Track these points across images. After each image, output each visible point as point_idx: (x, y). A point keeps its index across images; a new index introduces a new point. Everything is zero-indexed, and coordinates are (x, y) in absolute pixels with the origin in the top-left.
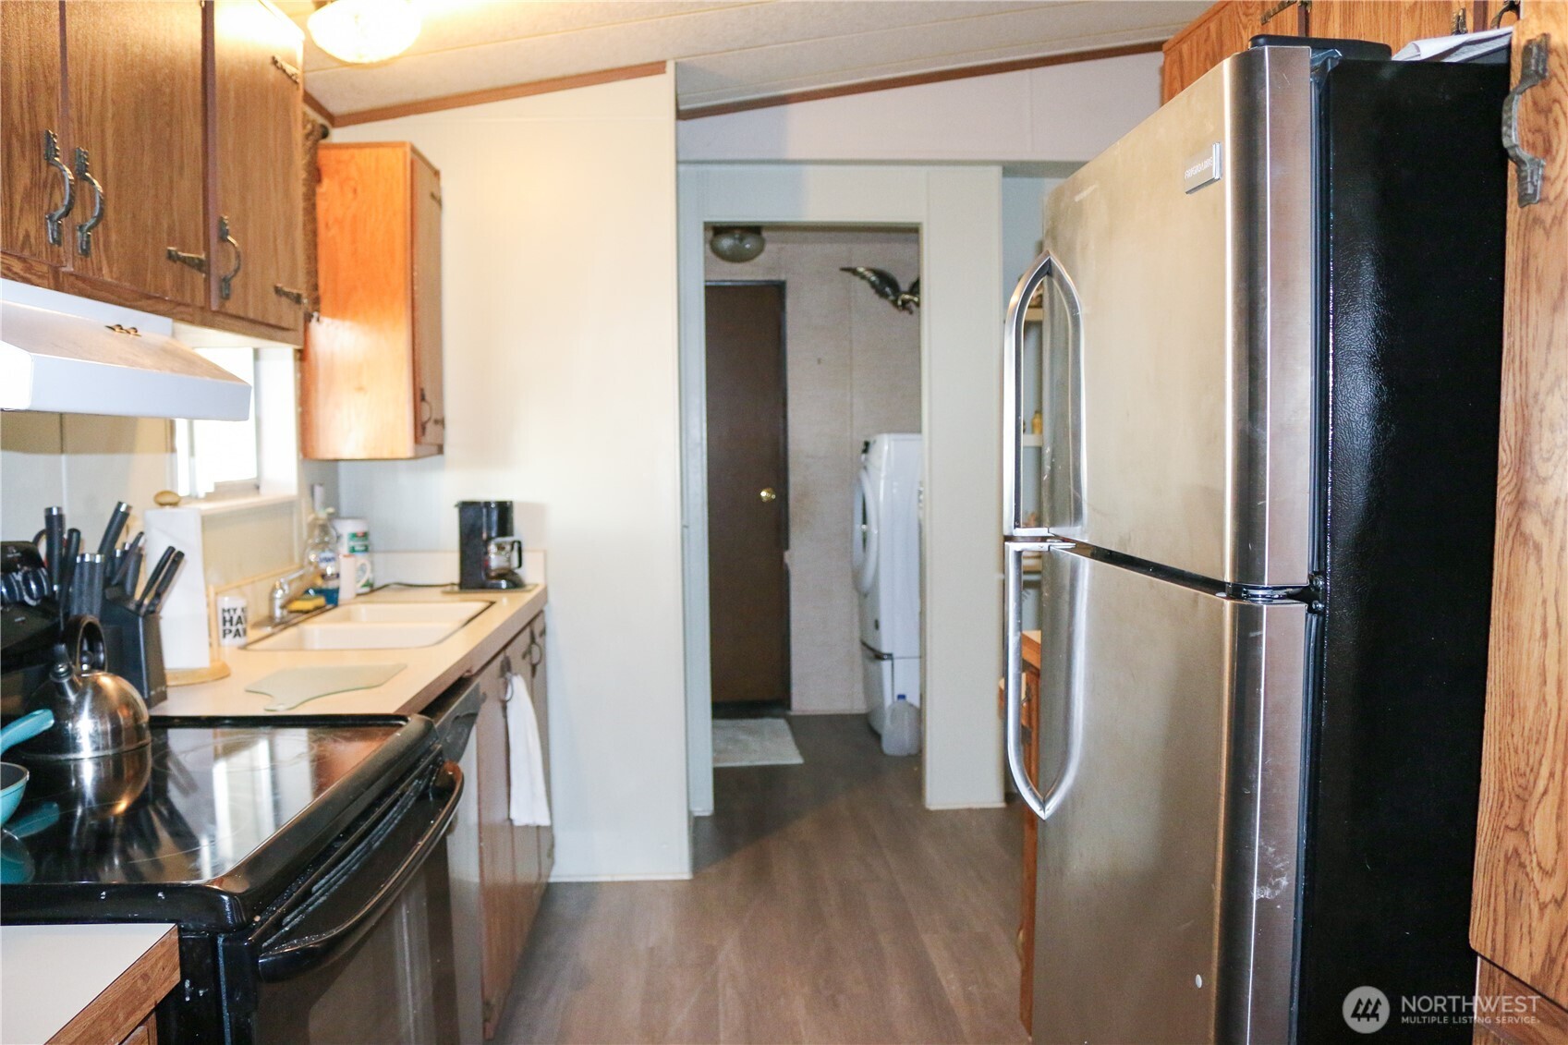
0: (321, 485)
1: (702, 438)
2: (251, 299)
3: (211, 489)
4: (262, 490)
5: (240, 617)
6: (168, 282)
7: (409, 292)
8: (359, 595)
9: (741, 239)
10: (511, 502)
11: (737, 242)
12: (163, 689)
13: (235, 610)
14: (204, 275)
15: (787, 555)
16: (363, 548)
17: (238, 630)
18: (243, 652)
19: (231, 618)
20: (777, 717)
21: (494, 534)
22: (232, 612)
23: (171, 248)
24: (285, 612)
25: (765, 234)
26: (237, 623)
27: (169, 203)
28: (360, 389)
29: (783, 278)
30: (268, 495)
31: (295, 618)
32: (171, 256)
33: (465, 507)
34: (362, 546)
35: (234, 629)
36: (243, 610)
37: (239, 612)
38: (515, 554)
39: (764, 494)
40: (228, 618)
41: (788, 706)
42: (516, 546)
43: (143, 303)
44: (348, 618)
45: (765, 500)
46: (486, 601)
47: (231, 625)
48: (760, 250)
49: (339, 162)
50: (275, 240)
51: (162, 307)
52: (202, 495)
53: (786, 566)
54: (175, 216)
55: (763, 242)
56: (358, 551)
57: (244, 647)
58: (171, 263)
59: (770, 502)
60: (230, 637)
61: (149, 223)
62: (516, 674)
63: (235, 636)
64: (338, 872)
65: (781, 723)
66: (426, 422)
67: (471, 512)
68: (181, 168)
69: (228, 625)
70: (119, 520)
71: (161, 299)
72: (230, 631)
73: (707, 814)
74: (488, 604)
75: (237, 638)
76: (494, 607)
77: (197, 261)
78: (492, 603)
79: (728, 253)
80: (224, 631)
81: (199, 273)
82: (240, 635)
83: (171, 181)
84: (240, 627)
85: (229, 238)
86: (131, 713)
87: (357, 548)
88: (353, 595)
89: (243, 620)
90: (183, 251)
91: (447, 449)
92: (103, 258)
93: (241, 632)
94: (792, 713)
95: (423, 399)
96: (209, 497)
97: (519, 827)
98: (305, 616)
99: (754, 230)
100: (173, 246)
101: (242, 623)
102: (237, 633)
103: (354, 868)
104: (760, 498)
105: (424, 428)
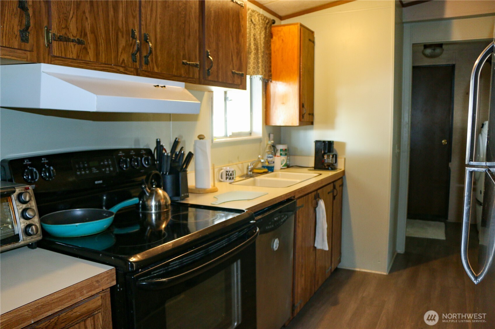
0: (273, 134)
1: (409, 121)
2: (220, 75)
3: (231, 134)
4: (252, 134)
5: (231, 174)
6: (183, 72)
7: (299, 71)
8: (281, 169)
9: (434, 50)
10: (333, 142)
11: (433, 51)
12: (187, 194)
13: (230, 171)
14: (198, 69)
15: (450, 164)
16: (284, 154)
17: (230, 178)
18: (230, 185)
19: (228, 174)
20: (442, 221)
21: (326, 152)
22: (229, 172)
23: (184, 61)
24: (251, 173)
25: (444, 47)
26: (230, 176)
27: (184, 47)
28: (283, 103)
29: (454, 63)
30: (253, 137)
31: (254, 175)
32: (183, 63)
33: (317, 142)
34: (284, 153)
35: (229, 177)
36: (232, 172)
37: (231, 172)
38: (334, 159)
39: (443, 141)
40: (227, 174)
41: (447, 218)
42: (335, 156)
43: (173, 78)
44: (275, 176)
45: (443, 144)
46: (318, 174)
47: (228, 176)
48: (441, 53)
49: (278, 31)
50: (232, 56)
51: (181, 79)
52: (228, 136)
53: (450, 168)
54: (186, 51)
55: (443, 50)
56: (283, 155)
57: (231, 183)
58: (184, 66)
59: (445, 145)
60: (228, 179)
61: (175, 54)
62: (321, 199)
63: (229, 179)
64: (188, 259)
65: (443, 224)
66: (304, 114)
67: (319, 144)
68: (189, 36)
69: (227, 176)
70: (176, 143)
71: (180, 76)
72: (228, 178)
73: (402, 253)
74: (319, 174)
75: (230, 180)
76: (321, 175)
77: (195, 65)
78: (321, 174)
79: (429, 55)
80: (226, 177)
81: (196, 68)
82: (231, 179)
83: (185, 41)
84: (231, 177)
85: (210, 57)
86: (165, 201)
87: (283, 154)
88: (280, 169)
89: (232, 174)
90: (189, 62)
91: (315, 123)
92: (155, 65)
93: (231, 178)
94: (448, 221)
95: (303, 106)
96: (230, 137)
97: (318, 249)
98: (259, 174)
99: (440, 45)
100: (185, 60)
101: (232, 175)
102: (230, 179)
103: (197, 258)
104: (442, 143)
105: (303, 117)
